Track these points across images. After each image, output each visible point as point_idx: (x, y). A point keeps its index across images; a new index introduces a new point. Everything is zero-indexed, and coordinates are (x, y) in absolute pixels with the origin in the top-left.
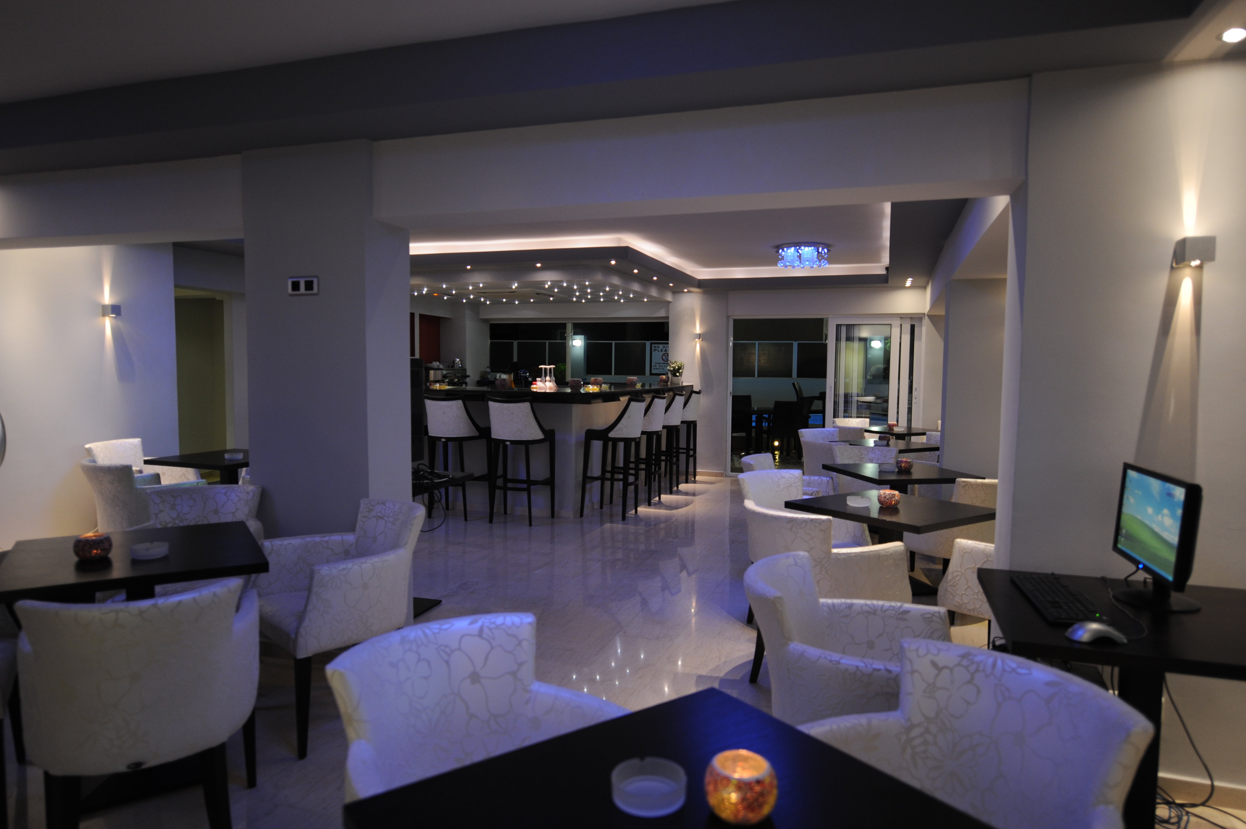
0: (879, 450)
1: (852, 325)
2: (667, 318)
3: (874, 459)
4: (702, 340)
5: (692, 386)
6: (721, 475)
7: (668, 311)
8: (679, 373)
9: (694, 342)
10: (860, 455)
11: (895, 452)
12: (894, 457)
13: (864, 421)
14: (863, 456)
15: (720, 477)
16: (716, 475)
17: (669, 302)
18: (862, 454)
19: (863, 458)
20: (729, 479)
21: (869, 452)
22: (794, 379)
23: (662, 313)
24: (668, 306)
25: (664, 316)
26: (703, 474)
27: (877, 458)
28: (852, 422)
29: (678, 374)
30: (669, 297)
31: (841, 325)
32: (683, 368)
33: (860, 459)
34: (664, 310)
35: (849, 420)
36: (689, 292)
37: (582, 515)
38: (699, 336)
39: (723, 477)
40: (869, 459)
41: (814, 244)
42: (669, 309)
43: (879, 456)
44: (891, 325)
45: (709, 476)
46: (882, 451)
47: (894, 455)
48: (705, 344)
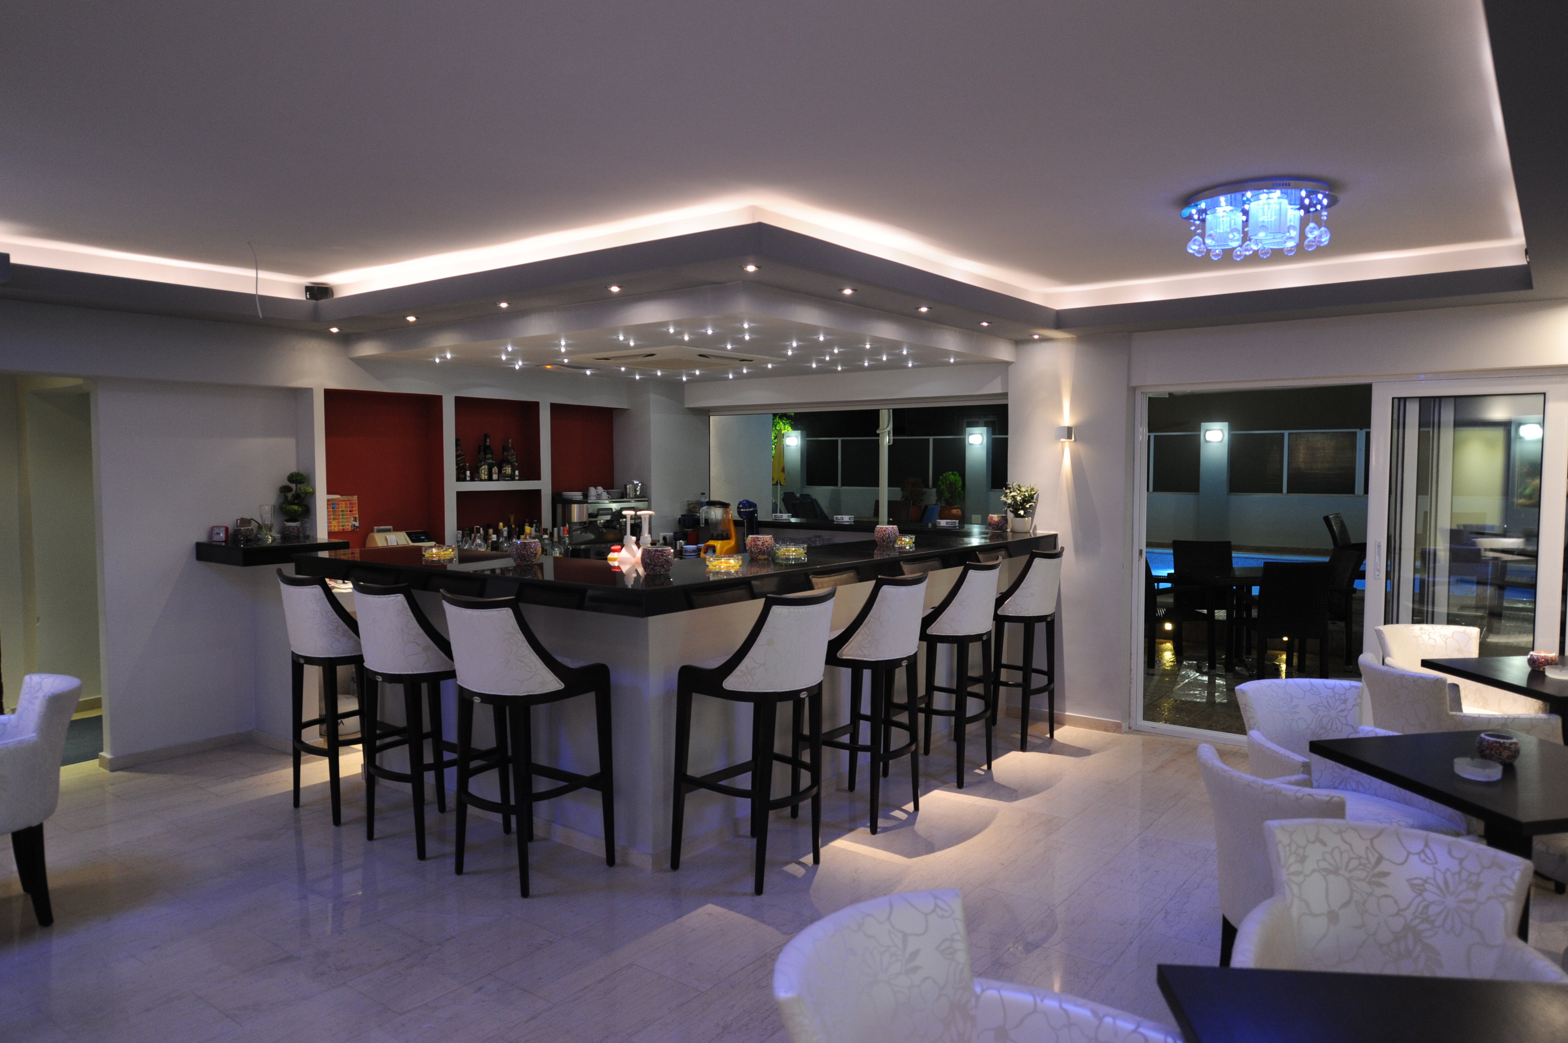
0: (1450, 853)
1: (1434, 398)
2: (1005, 395)
3: (1427, 886)
4: (1075, 440)
5: (1055, 537)
6: (1117, 728)
7: (1005, 382)
8: (1024, 509)
9: (1060, 445)
10: (1373, 860)
11: (1517, 876)
12: (1510, 893)
13: (1464, 632)
14: (1384, 867)
15: (1114, 732)
16: (1106, 727)
17: (1008, 364)
18: (1380, 859)
19: (1385, 874)
20: (1137, 739)
21: (1409, 853)
22: (1358, 496)
23: (995, 388)
24: (1007, 371)
25: (1000, 392)
26: (1077, 722)
27: (1441, 884)
28: (1432, 635)
29: (1022, 512)
30: (1003, 352)
31: (1405, 399)
32: (1037, 500)
33: (1374, 876)
34: (999, 379)
35: (1421, 629)
36: (1044, 339)
37: (675, 864)
38: (1069, 432)
39: (1120, 732)
40: (1408, 880)
41: (1285, 182)
42: (1008, 375)
43: (1448, 875)
44: (1544, 394)
45: (1091, 727)
46: (1461, 861)
47: (1513, 887)
48: (1081, 448)
